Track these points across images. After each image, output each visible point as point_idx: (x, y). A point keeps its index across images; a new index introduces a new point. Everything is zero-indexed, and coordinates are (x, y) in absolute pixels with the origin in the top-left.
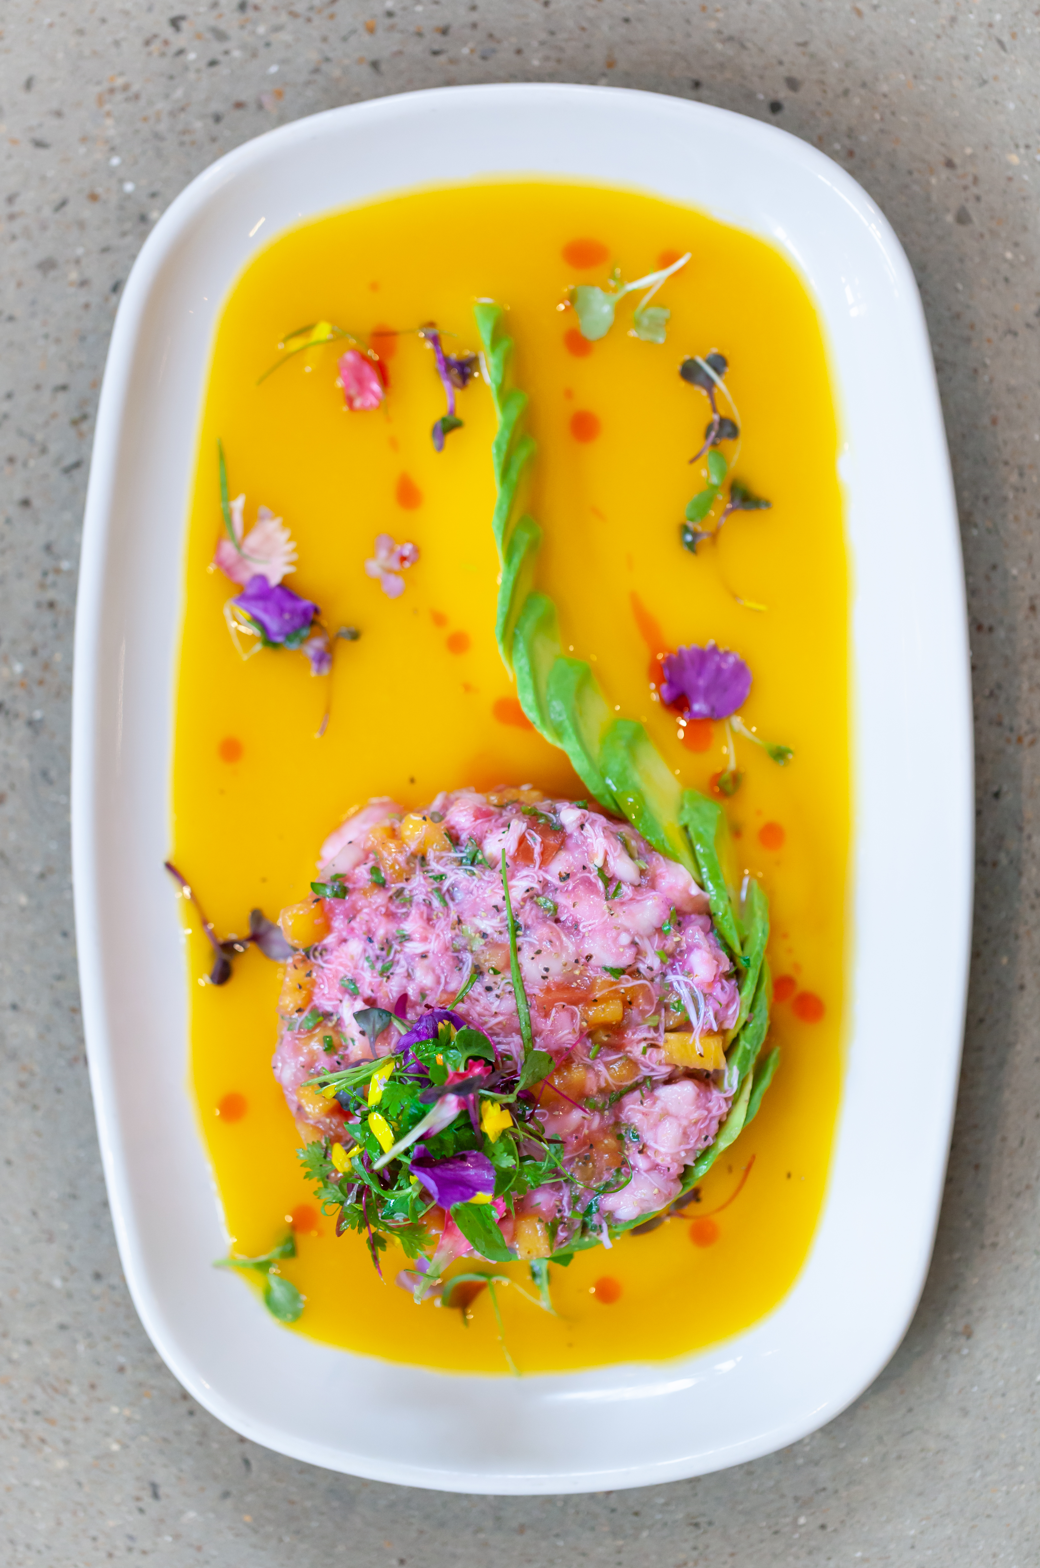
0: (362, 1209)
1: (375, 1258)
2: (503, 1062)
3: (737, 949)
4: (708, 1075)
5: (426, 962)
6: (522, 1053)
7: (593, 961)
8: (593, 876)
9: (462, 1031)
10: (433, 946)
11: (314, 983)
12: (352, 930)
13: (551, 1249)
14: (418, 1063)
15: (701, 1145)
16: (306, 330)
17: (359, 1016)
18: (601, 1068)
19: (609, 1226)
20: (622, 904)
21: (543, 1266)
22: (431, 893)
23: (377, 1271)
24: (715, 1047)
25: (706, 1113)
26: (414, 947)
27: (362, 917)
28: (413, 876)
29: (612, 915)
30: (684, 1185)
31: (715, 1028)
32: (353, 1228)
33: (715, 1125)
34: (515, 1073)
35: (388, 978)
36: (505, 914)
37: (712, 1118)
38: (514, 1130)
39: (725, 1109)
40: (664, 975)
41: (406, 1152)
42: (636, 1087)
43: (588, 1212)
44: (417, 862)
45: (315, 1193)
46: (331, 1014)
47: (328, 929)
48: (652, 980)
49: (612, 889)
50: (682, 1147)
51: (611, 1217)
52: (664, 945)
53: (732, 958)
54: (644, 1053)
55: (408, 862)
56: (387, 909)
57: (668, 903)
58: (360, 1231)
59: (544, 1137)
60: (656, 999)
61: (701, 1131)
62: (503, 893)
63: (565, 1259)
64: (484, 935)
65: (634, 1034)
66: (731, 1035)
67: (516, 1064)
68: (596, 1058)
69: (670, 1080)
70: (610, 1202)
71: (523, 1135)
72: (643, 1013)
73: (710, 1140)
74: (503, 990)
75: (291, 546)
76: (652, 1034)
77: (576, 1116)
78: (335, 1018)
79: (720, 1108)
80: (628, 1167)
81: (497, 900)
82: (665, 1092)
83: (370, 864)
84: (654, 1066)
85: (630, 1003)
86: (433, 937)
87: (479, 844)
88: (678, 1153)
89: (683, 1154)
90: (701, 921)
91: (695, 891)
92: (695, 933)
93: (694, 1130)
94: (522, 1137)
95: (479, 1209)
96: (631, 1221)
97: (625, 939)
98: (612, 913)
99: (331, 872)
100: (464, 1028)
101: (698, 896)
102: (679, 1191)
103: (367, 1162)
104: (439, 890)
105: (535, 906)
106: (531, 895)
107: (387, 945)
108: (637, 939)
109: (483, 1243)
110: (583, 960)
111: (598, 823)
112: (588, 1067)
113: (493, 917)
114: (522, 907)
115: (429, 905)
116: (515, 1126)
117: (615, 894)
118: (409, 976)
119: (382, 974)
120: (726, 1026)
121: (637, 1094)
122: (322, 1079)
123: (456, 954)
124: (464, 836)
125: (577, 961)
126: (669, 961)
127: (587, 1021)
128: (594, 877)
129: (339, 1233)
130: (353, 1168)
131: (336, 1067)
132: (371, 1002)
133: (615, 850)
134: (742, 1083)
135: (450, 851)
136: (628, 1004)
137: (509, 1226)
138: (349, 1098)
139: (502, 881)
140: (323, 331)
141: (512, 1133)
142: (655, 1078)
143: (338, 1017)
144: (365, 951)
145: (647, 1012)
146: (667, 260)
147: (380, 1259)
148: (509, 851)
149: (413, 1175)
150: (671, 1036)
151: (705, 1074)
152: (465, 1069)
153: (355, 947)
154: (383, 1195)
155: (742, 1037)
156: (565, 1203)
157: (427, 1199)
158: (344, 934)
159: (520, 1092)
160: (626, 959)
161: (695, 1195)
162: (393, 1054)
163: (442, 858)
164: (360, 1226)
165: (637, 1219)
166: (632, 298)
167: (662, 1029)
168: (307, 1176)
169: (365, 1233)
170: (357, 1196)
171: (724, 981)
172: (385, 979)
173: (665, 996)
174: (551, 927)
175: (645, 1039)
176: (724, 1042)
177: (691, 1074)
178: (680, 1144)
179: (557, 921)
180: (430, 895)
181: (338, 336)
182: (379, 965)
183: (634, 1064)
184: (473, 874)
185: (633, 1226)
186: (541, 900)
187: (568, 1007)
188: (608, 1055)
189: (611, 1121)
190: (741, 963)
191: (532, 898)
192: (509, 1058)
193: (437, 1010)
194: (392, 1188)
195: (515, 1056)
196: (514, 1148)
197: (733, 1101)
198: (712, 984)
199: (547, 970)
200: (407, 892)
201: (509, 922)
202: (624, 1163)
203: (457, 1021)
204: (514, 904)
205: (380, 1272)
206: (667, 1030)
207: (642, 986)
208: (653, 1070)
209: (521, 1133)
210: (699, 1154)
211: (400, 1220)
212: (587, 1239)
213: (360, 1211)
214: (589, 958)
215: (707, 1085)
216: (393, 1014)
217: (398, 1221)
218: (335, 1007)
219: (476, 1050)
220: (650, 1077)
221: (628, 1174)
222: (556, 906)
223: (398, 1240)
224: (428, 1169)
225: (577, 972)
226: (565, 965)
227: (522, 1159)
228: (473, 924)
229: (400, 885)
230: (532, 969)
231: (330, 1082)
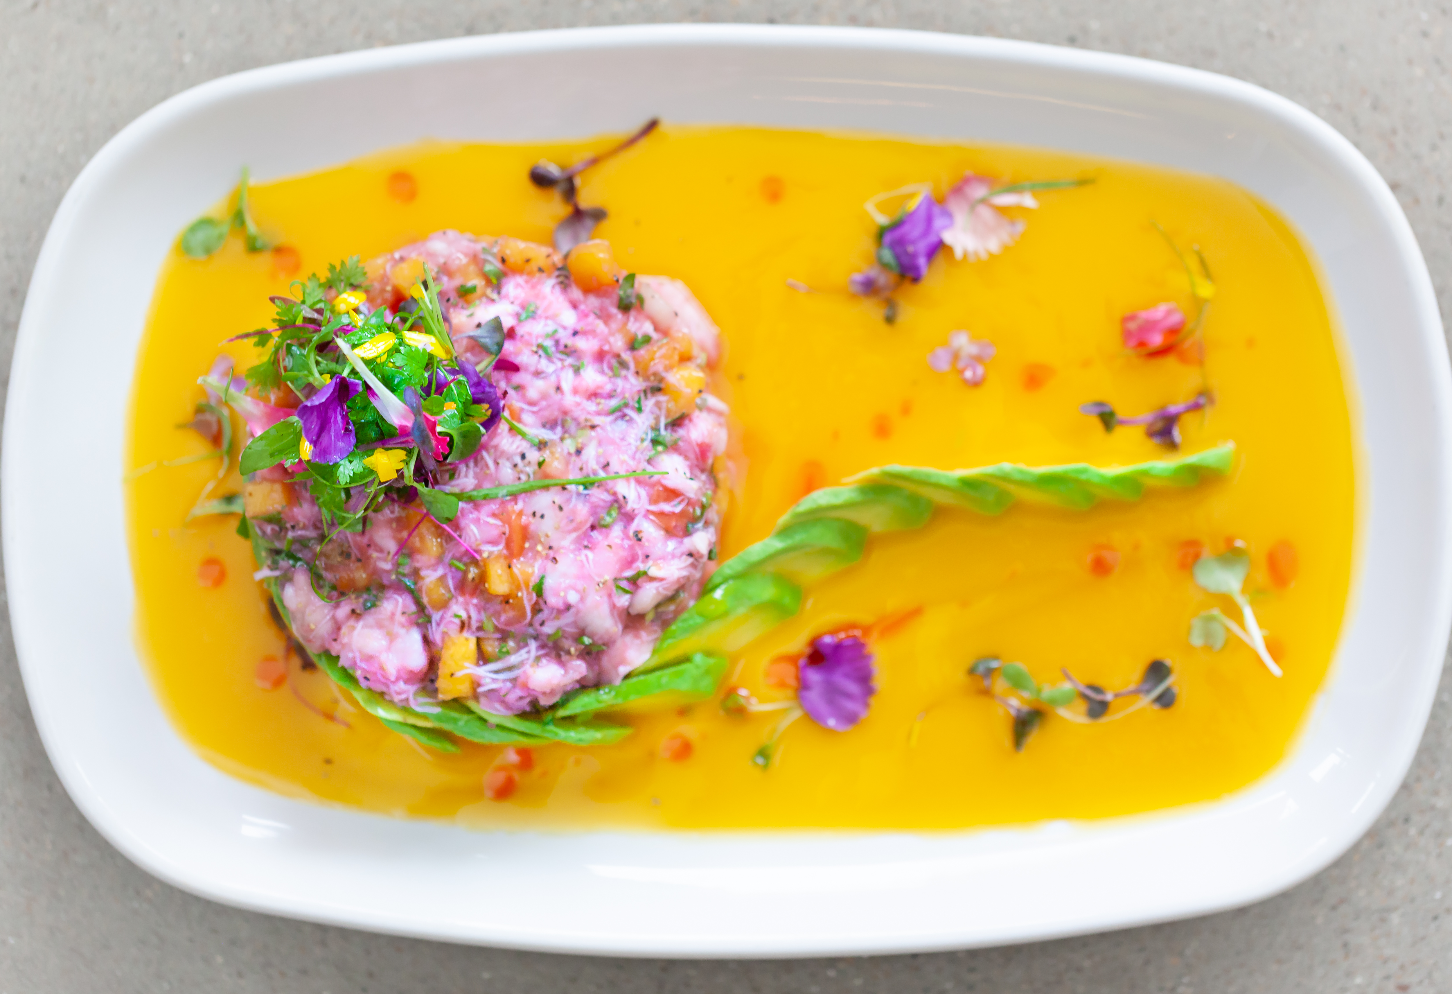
0: (297, 323)
1: (247, 336)
2: (447, 471)
3: (561, 713)
4: (432, 681)
5: (552, 391)
6: (456, 490)
7: (550, 564)
8: (640, 566)
9: (479, 429)
10: (569, 400)
11: (530, 274)
12: (586, 315)
13: (254, 518)
14: (446, 384)
15: (359, 673)
16: (1207, 272)
17: (497, 324)
18: (440, 572)
19: (277, 578)
20: (610, 596)
21: (237, 508)
22: (624, 398)
23: (233, 336)
24: (462, 689)
25: (393, 679)
26: (568, 380)
27: (600, 326)
28: (641, 379)
29: (598, 585)
30: (319, 656)
31: (481, 690)
32: (278, 314)
33: (381, 688)
34: (436, 482)
35: (536, 352)
36: (602, 474)
37: (387, 686)
38: (376, 482)
39: (397, 698)
40: (536, 638)
41: (354, 372)
42: (421, 608)
43: (291, 556)
44: (655, 384)
45: (314, 275)
46: (499, 293)
47: (587, 290)
48: (530, 624)
49: (624, 584)
50: (357, 654)
51: (285, 579)
52: (566, 638)
53: (553, 707)
54: (456, 616)
55: (655, 374)
56: (607, 352)
57: (608, 643)
58: (274, 320)
59: (369, 511)
60: (512, 629)
61: (375, 674)
62: (622, 473)
63: (244, 530)
64: (579, 452)
65: (475, 605)
66: (472, 705)
67: (445, 484)
68: (451, 566)
69: (427, 641)
70: (302, 579)
71: (371, 492)
72: (497, 614)
73: (364, 684)
74: (522, 472)
75: (983, 255)
76: (474, 624)
77: (392, 546)
78: (495, 296)
79: (398, 693)
80: (338, 598)
81: (615, 466)
82: (416, 636)
83: (655, 335)
84: (442, 626)
85: (507, 602)
86: (578, 399)
87: (674, 448)
88: (352, 651)
89: (350, 655)
90: (591, 676)
91: (623, 670)
92: (579, 668)
93: (374, 668)
94: (369, 491)
95: (295, 445)
96: (282, 601)
97: (573, 598)
98: (601, 585)
99: (645, 293)
100: (483, 430)
101: (618, 674)
102: (312, 651)
103: (346, 330)
104: (626, 405)
105: (609, 504)
106: (618, 502)
107: (568, 351)
108: (572, 610)
109: (260, 449)
110: (551, 553)
111: (693, 571)
112: (440, 560)
113: (598, 463)
114: (607, 491)
115: (610, 396)
116: (380, 483)
117: (619, 587)
118: (538, 374)
119: (540, 346)
120: (483, 700)
121: (413, 608)
122: (431, 283)
123: (559, 422)
124: (681, 432)
125: (551, 548)
126: (550, 644)
127: (489, 557)
128: (638, 567)
129: (272, 300)
130: (339, 314)
131: (444, 298)
132: (511, 334)
133: (665, 589)
134: (424, 717)
135: (667, 417)
136: (506, 600)
137: (277, 475)
138: (411, 313)
139: (634, 471)
140: (1205, 290)
141: (373, 481)
142: (429, 626)
143: (497, 301)
144: (565, 328)
145: (498, 620)
146: (1275, 649)
147: (246, 341)
148: (665, 478)
149: (331, 378)
150: (473, 641)
151: (433, 678)
152: (440, 433)
153: (569, 318)
154: (310, 345)
155: (470, 717)
156: (300, 533)
157: (306, 391)
158: (582, 307)
159: (416, 489)
160: (553, 600)
161: (308, 665)
162: (456, 358)
163: (660, 409)
164: (280, 321)
165: (284, 607)
166: (1233, 611)
167: (480, 634)
168: (332, 268)
169: (271, 326)
170: (310, 319)
171: (528, 700)
172: (535, 349)
173: (515, 637)
174: (586, 521)
175: (469, 617)
176: (467, 698)
177: (433, 663)
178: (360, 652)
179: (593, 528)
180: (621, 397)
181: (1199, 304)
182: (549, 343)
183: (444, 605)
184: (642, 440)
185: (276, 601)
186: (614, 513)
187: (504, 538)
188: (453, 578)
189: (385, 581)
190: (549, 716)
191: (616, 501)
192: (452, 476)
193: (502, 403)
194: (318, 355)
195: (454, 483)
196: (358, 482)
197: (405, 708)
198: (525, 687)
199: (542, 516)
200: (624, 373)
201: (592, 478)
202: (342, 594)
203: (491, 422)
204: (610, 484)
205: (232, 340)
206: (479, 640)
207: (524, 615)
208: (438, 624)
209: (372, 490)
210: (351, 671)
211: (285, 363)
212: (264, 554)
213: (295, 321)
214: (555, 560)
215: (422, 680)
216: (498, 358)
217: (284, 360)
218: (506, 297)
219: (460, 443)
220: (430, 621)
221: (330, 598)
222: (607, 527)
223: (265, 358)
224: (336, 394)
225: (539, 548)
226: (547, 536)
227: (347, 491)
228: (591, 439)
229: (632, 365)
230: (543, 501)
231: (428, 291)
